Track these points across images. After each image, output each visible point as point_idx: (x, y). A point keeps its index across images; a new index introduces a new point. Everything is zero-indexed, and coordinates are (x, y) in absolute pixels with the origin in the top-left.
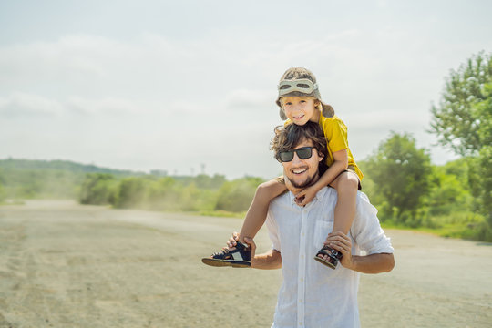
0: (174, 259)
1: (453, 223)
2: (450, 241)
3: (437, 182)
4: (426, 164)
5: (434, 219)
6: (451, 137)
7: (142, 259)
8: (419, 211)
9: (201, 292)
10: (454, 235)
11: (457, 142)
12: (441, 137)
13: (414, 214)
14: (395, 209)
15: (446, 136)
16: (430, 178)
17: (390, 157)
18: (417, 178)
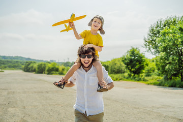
0: (47, 92)
1: (152, 79)
2: (149, 86)
3: (147, 65)
4: (143, 58)
5: (146, 78)
6: (152, 49)
7: (35, 92)
8: (141, 75)
9: (50, 105)
10: (151, 84)
11: (153, 50)
12: (148, 49)
13: (139, 76)
14: (132, 74)
15: (149, 48)
16: (145, 63)
17: (131, 56)
18: (140, 63)
